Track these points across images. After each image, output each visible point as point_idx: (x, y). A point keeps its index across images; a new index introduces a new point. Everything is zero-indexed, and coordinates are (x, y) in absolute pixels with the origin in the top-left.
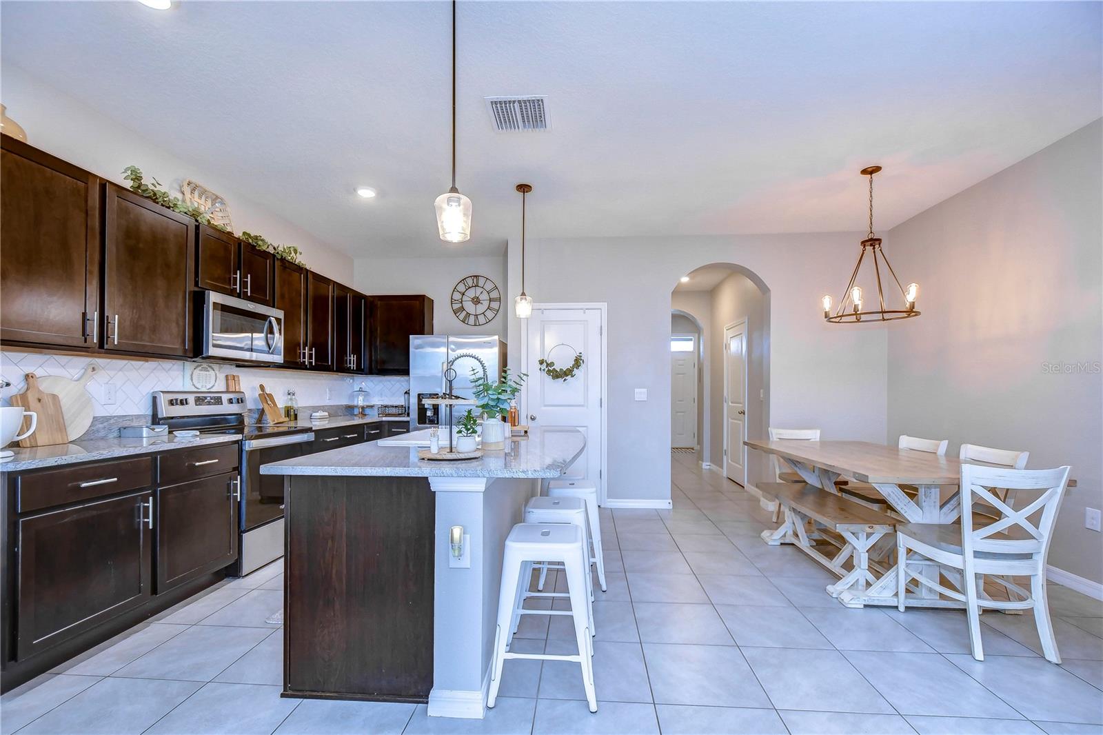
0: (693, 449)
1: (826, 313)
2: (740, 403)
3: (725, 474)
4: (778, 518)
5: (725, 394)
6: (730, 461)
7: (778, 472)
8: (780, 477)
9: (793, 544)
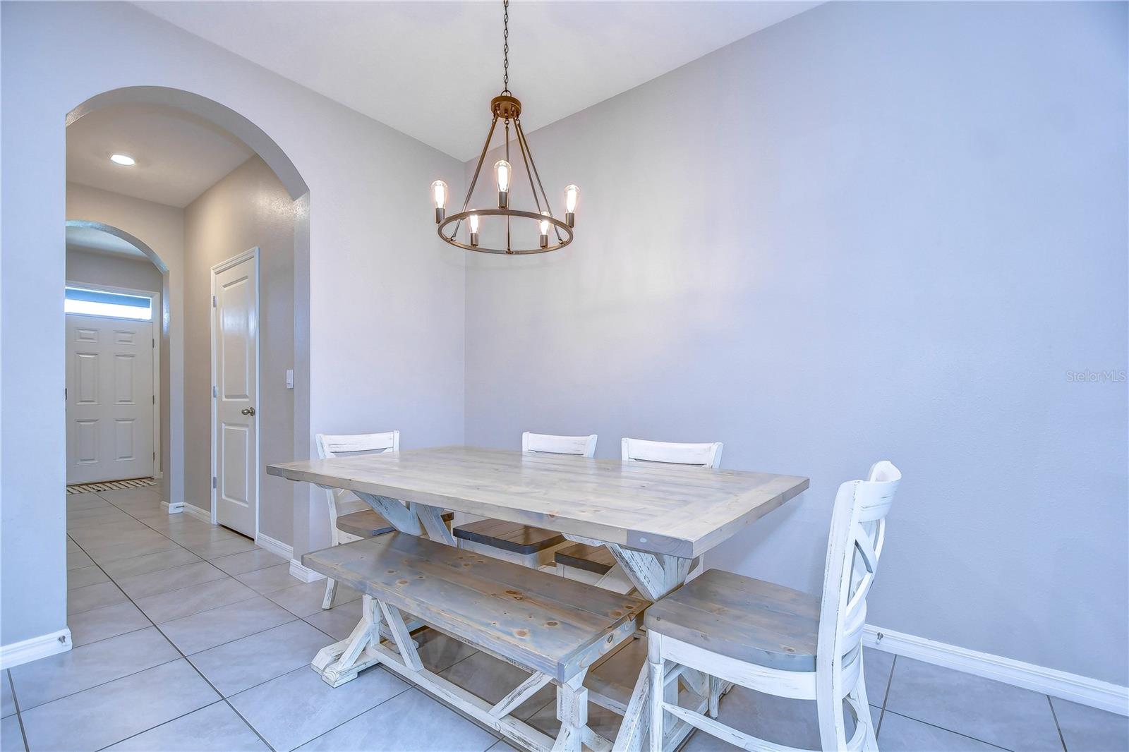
0: (150, 478)
1: (438, 211)
2: (246, 396)
3: (214, 521)
4: (333, 601)
5: (214, 383)
6: (224, 497)
7: (333, 515)
8: (341, 525)
9: (379, 665)
